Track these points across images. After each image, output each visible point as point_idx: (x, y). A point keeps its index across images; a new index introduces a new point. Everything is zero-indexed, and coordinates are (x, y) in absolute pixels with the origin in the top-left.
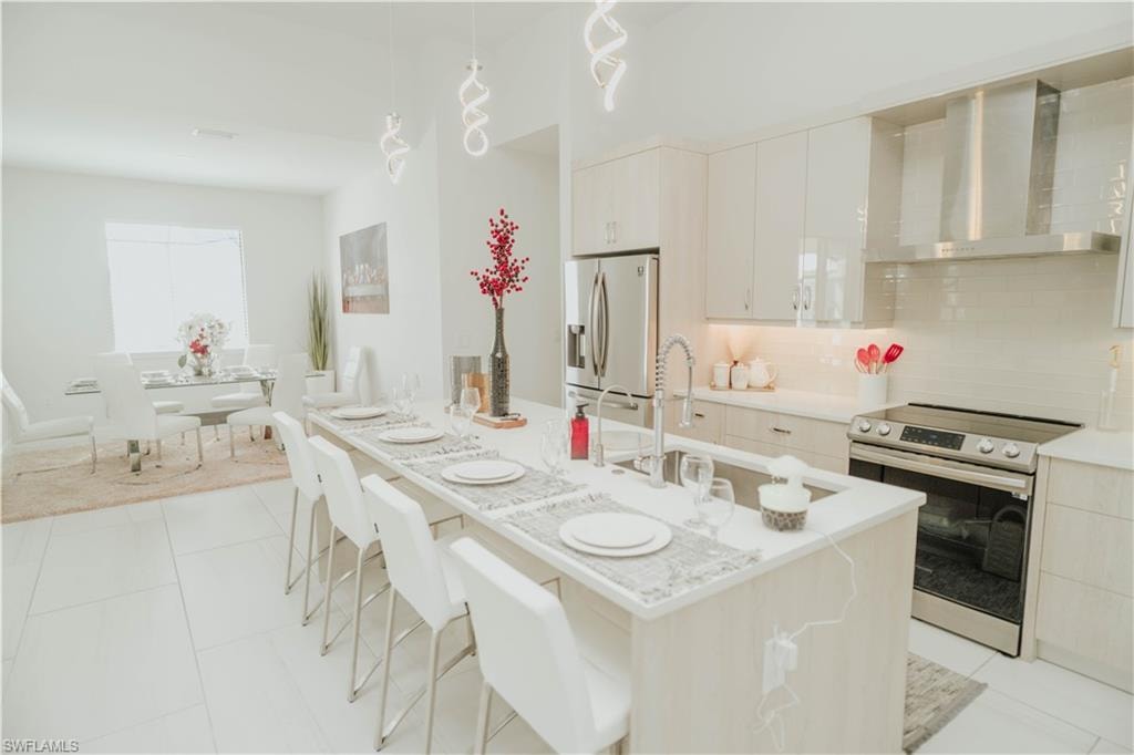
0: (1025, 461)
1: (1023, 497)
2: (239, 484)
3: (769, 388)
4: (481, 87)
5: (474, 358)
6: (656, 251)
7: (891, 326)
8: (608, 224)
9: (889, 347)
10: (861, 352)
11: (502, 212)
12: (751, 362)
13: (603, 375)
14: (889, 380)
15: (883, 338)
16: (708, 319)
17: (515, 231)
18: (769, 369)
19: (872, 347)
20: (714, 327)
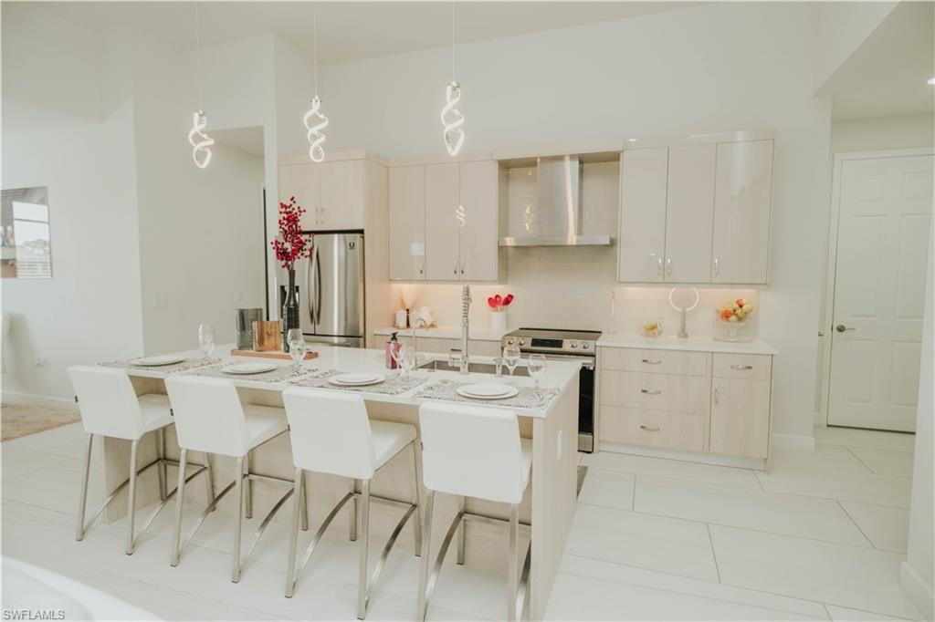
0: (590, 350)
1: (591, 368)
2: (59, 426)
3: (432, 326)
4: (322, 116)
5: (257, 310)
6: (361, 232)
7: (506, 284)
8: (317, 210)
9: (506, 296)
10: (490, 299)
11: (292, 199)
12: (421, 309)
13: (318, 323)
14: (507, 317)
15: (503, 291)
16: (392, 280)
17: (303, 214)
18: (432, 313)
19: (497, 296)
20: (394, 286)
